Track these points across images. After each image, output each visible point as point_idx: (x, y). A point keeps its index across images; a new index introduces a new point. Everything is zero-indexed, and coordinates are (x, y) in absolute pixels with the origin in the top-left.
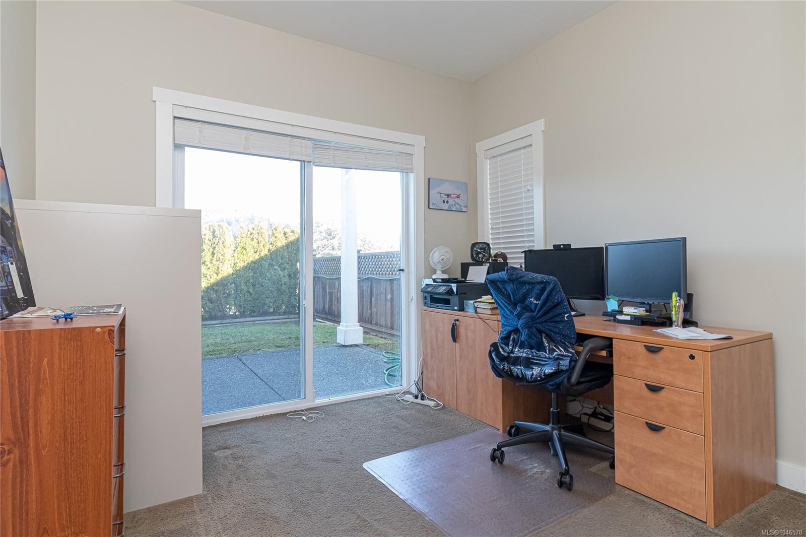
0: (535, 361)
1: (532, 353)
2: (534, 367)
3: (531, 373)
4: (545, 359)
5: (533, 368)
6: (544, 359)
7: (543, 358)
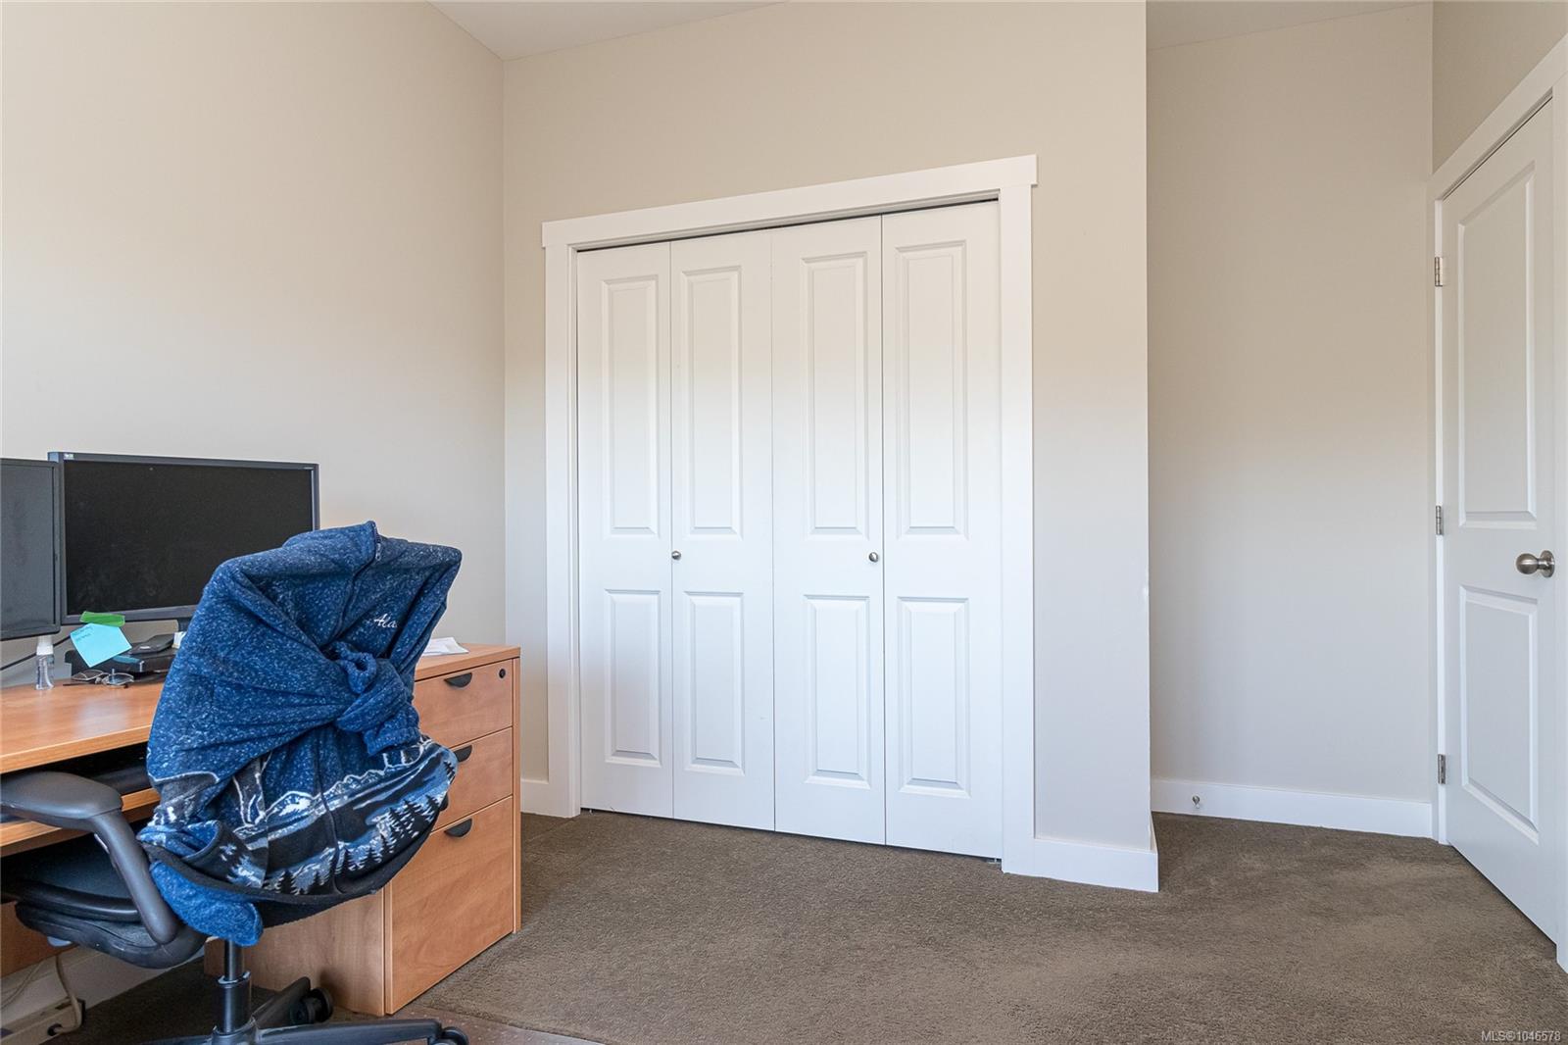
0: (363, 805)
1: (346, 786)
2: (375, 820)
3: (379, 838)
4: (383, 785)
5: (374, 826)
6: (379, 787)
7: (375, 784)
